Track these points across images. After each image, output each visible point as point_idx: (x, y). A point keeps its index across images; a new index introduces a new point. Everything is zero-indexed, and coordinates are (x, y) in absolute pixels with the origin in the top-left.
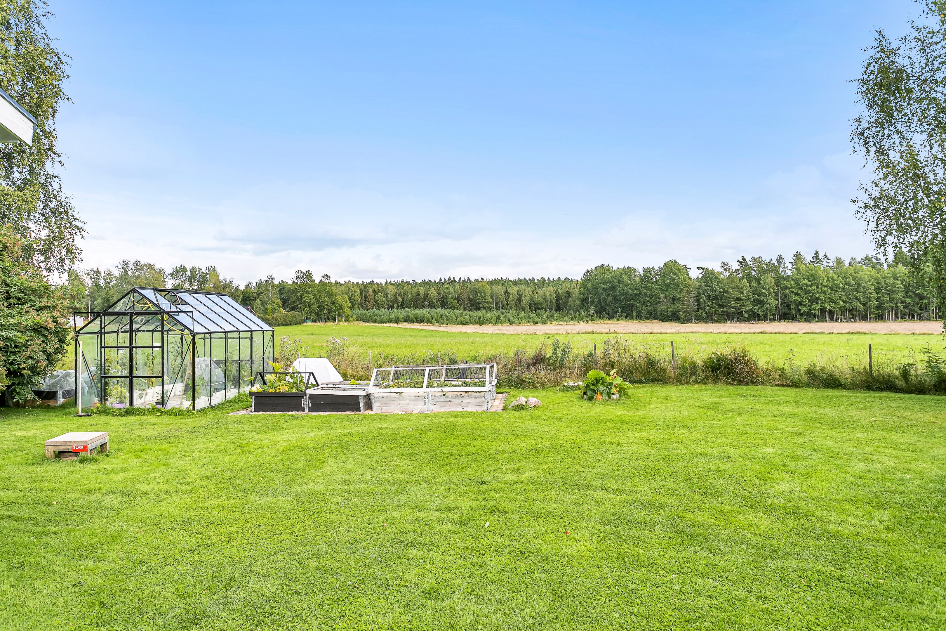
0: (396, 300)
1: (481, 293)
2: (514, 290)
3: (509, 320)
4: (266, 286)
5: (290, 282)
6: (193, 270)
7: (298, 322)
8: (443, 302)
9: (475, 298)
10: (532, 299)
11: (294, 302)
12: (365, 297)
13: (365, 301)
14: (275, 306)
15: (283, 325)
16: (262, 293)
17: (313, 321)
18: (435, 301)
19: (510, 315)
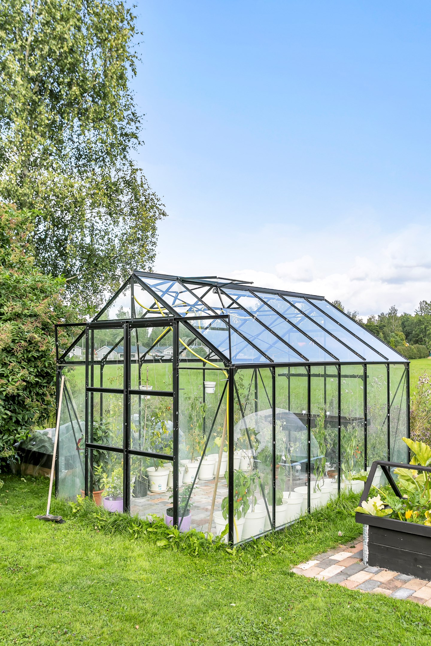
4: (389, 319)
5: (413, 315)
7: (422, 355)
11: (418, 335)
14: (398, 339)
16: (385, 326)
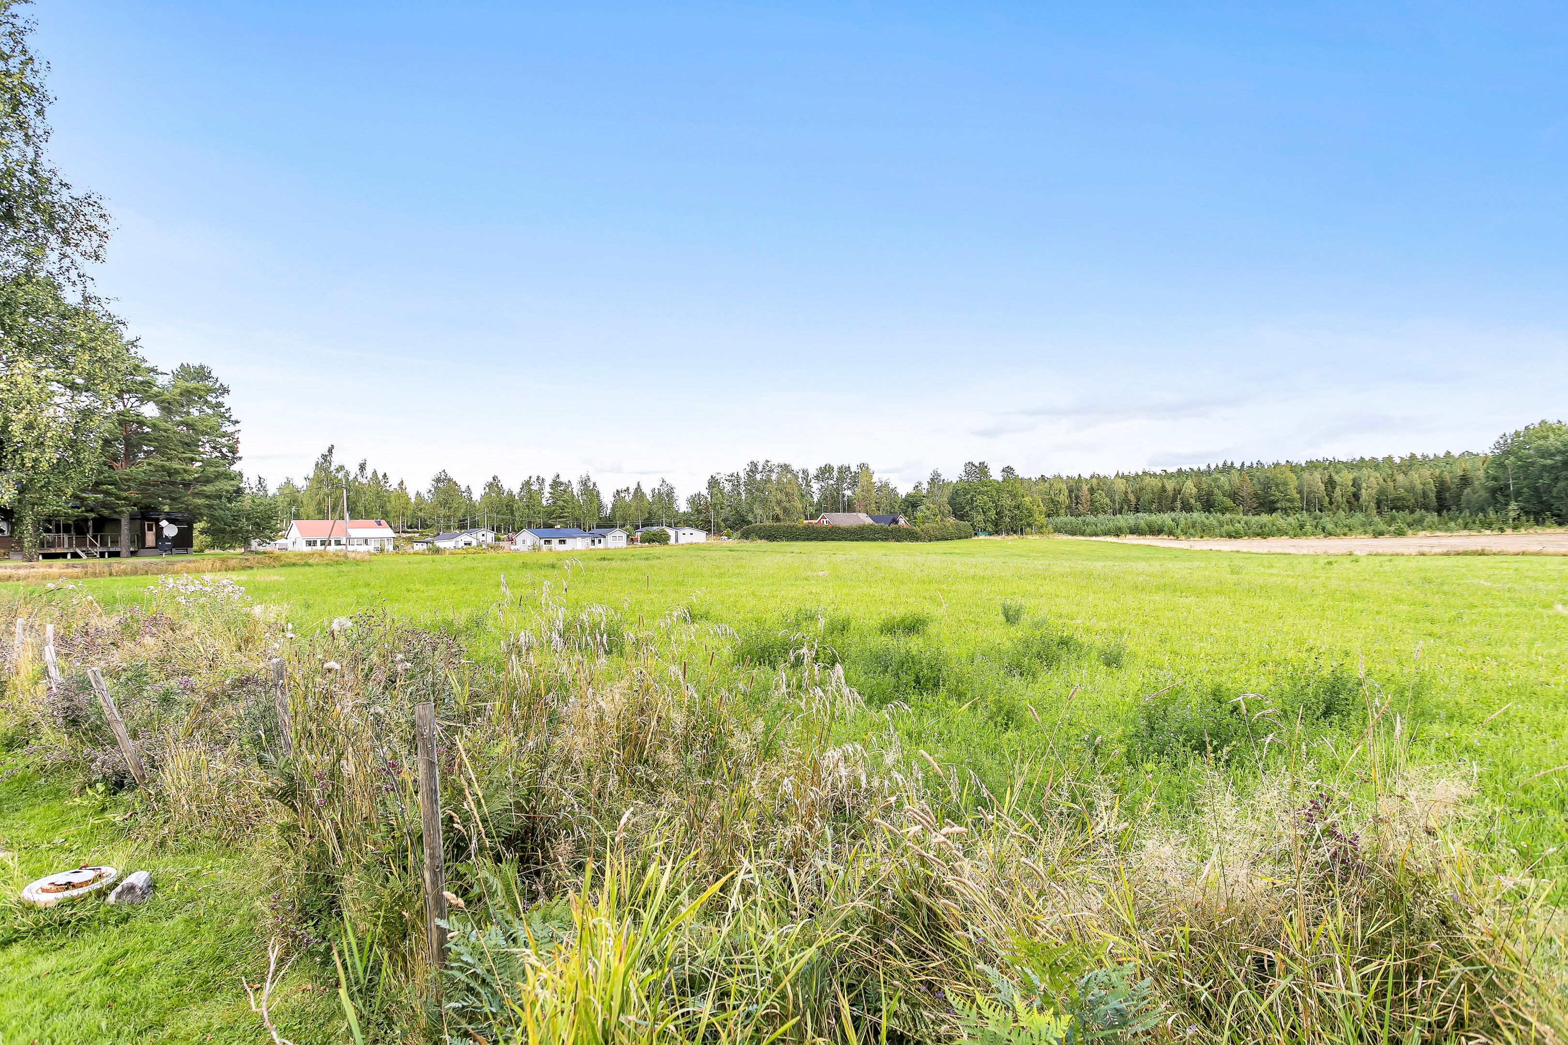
0: (1126, 501)
1: (1277, 485)
2: (1345, 478)
3: (1323, 529)
5: (957, 479)
6: (841, 470)
7: (963, 534)
8: (1208, 501)
9: (1267, 493)
10: (1382, 492)
11: (964, 508)
12: (1077, 497)
13: (1077, 503)
14: (930, 513)
15: (938, 540)
17: (990, 534)
18: (1192, 501)
19: (1327, 521)
